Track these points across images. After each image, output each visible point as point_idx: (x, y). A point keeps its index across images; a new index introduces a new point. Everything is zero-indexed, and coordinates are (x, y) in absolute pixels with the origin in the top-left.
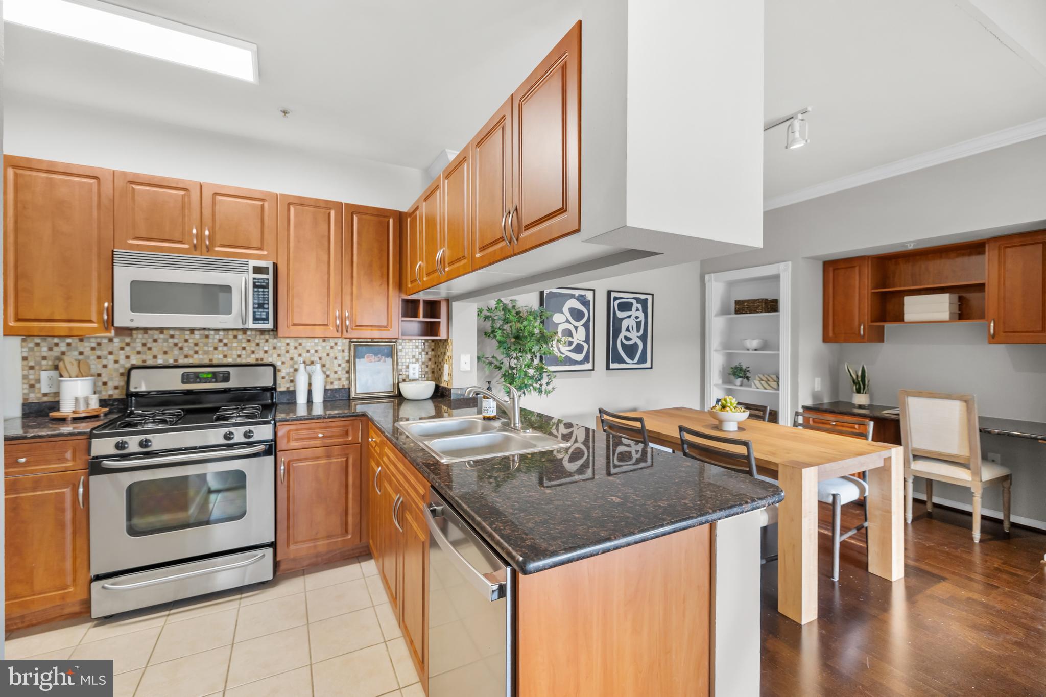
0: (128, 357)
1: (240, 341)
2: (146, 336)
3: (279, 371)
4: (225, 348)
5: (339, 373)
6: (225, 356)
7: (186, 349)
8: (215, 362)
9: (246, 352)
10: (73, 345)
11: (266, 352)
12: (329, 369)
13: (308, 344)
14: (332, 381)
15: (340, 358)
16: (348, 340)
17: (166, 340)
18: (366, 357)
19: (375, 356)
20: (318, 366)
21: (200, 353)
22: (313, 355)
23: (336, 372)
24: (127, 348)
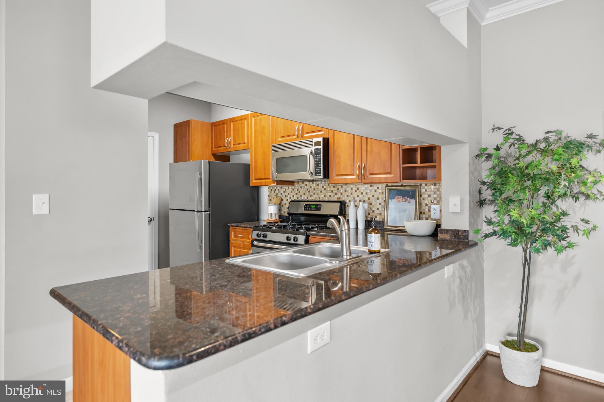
0: (293, 196)
1: (330, 187)
2: (298, 185)
4: (325, 191)
5: (380, 209)
6: (325, 196)
7: (311, 192)
8: (321, 199)
9: (333, 194)
10: (279, 190)
11: (342, 194)
12: (373, 206)
13: (362, 188)
15: (380, 199)
16: (385, 185)
17: (304, 187)
18: (396, 198)
19: (402, 197)
21: (316, 194)
22: (364, 196)
23: (378, 209)
24: (293, 192)
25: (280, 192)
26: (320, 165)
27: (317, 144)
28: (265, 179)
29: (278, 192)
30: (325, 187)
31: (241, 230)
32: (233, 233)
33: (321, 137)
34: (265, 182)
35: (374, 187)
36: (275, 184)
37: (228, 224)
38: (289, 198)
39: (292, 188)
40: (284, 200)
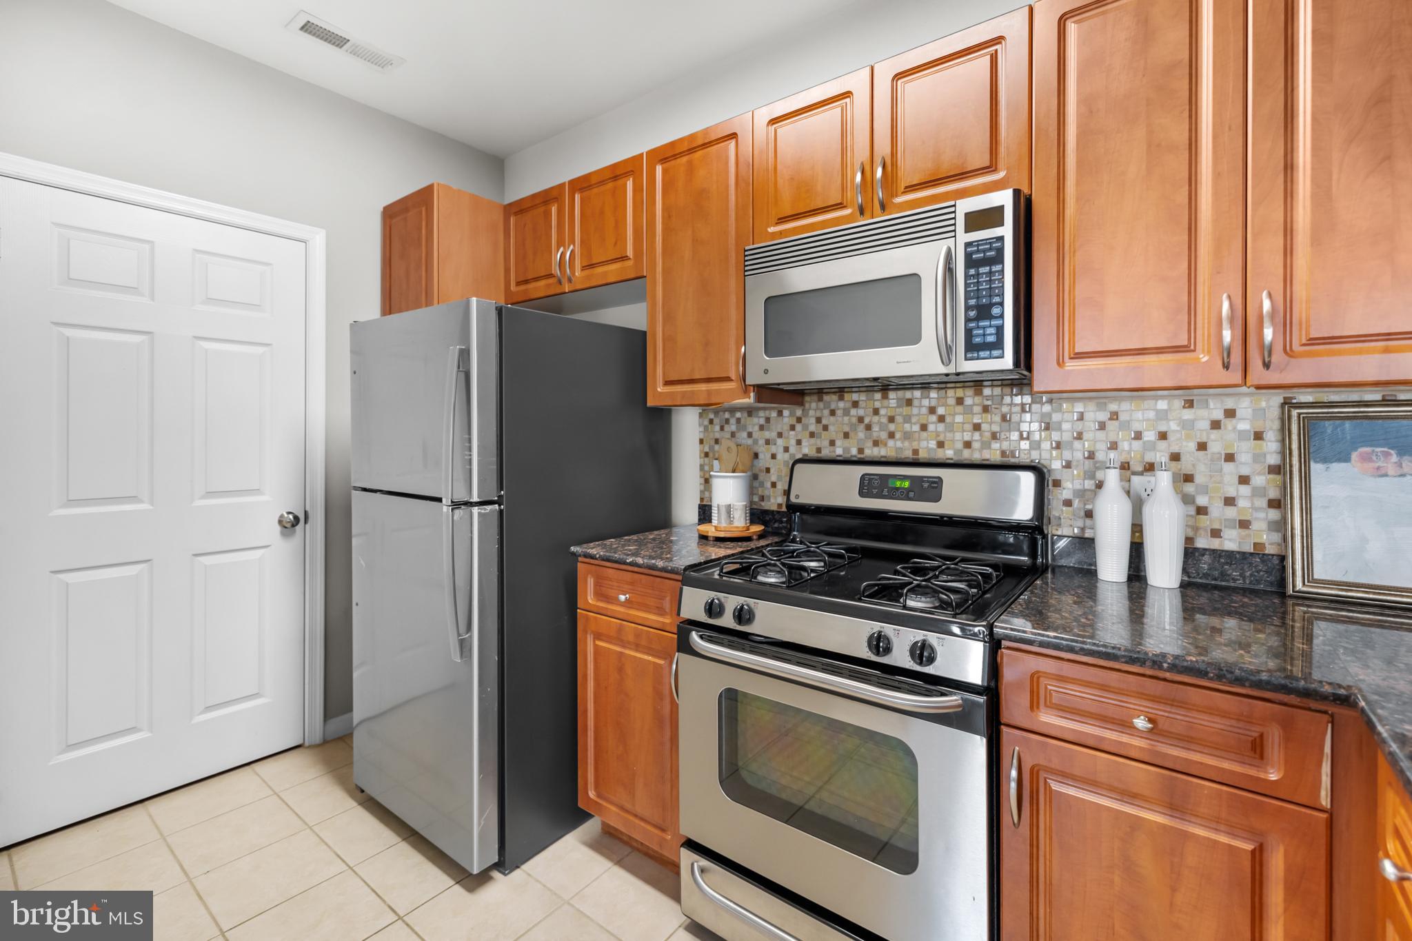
0: (799, 442)
1: (969, 411)
2: (821, 405)
3: (1057, 483)
4: (941, 427)
5: (1242, 503)
6: (941, 445)
7: (876, 428)
8: (923, 455)
9: (981, 435)
11: (1024, 437)
12: (1204, 490)
13: (1140, 415)
14: (1216, 526)
15: (1244, 457)
16: (1277, 398)
17: (846, 412)
18: (1354, 455)
19: (1398, 454)
20: (1163, 480)
21: (898, 435)
22: (1151, 447)
23: (1230, 501)
24: (799, 427)
25: (744, 428)
26: (996, 311)
27: (977, 220)
28: (709, 380)
29: (739, 429)
30: (941, 411)
31: (628, 576)
32: (591, 581)
33: (1010, 188)
34: (709, 392)
35: (1207, 406)
36: (750, 400)
37: (572, 549)
38: (781, 449)
39: (792, 414)
40: (761, 456)
